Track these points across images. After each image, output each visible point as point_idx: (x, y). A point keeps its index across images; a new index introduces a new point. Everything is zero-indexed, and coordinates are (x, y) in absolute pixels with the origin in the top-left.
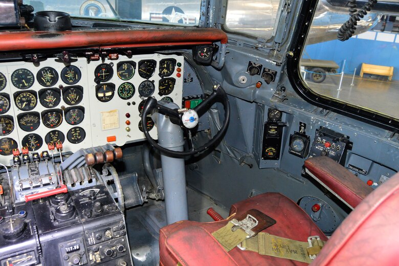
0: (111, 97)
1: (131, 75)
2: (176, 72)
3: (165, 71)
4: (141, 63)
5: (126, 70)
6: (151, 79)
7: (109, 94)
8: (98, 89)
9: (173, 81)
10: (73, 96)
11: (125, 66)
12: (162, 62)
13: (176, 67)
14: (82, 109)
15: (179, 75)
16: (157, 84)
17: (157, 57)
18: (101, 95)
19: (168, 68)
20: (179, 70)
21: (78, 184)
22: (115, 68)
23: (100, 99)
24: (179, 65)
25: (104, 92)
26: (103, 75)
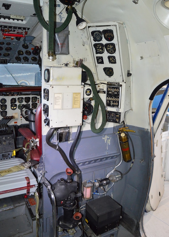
0: (16, 109)
1: (22, 102)
2: (37, 101)
3: (34, 101)
4: (25, 98)
5: (20, 100)
6: (29, 103)
7: (15, 108)
8: (12, 106)
9: (37, 104)
10: (4, 108)
11: (20, 99)
12: (32, 98)
13: (37, 99)
14: (6, 112)
15: (38, 102)
16: (31, 105)
17: (31, 96)
18: (12, 108)
19: (35, 100)
20: (38, 100)
21: (2, 128)
22: (17, 99)
23: (12, 109)
24: (38, 99)
25: (14, 107)
26: (13, 101)
